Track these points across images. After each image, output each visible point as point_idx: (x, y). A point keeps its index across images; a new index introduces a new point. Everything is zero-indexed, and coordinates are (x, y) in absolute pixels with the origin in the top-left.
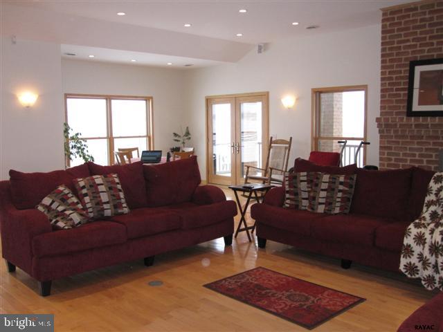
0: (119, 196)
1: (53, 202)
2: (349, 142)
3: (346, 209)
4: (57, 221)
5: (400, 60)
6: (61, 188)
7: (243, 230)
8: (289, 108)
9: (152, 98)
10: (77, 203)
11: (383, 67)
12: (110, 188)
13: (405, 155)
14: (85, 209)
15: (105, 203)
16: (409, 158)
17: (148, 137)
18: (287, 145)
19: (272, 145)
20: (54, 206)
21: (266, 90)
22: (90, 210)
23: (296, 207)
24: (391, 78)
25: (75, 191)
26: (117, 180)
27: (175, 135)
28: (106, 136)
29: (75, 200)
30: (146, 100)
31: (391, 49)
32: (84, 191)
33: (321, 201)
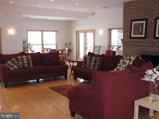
0: (30, 62)
1: (10, 63)
2: (115, 47)
3: (99, 68)
4: (10, 68)
5: (128, 19)
6: (13, 59)
7: (72, 75)
8: (101, 35)
9: (57, 31)
10: (17, 63)
11: (124, 22)
12: (27, 59)
13: (130, 52)
14: (19, 65)
15: (25, 64)
16: (131, 53)
17: (56, 44)
18: (99, 48)
19: (95, 48)
20: (10, 64)
21: (94, 29)
22: (21, 65)
23: (85, 67)
24: (126, 26)
25: (17, 60)
26: (30, 57)
27: (66, 44)
28: (41, 44)
29: (17, 62)
30: (56, 32)
31: (126, 16)
32: (20, 60)
33: (92, 65)
